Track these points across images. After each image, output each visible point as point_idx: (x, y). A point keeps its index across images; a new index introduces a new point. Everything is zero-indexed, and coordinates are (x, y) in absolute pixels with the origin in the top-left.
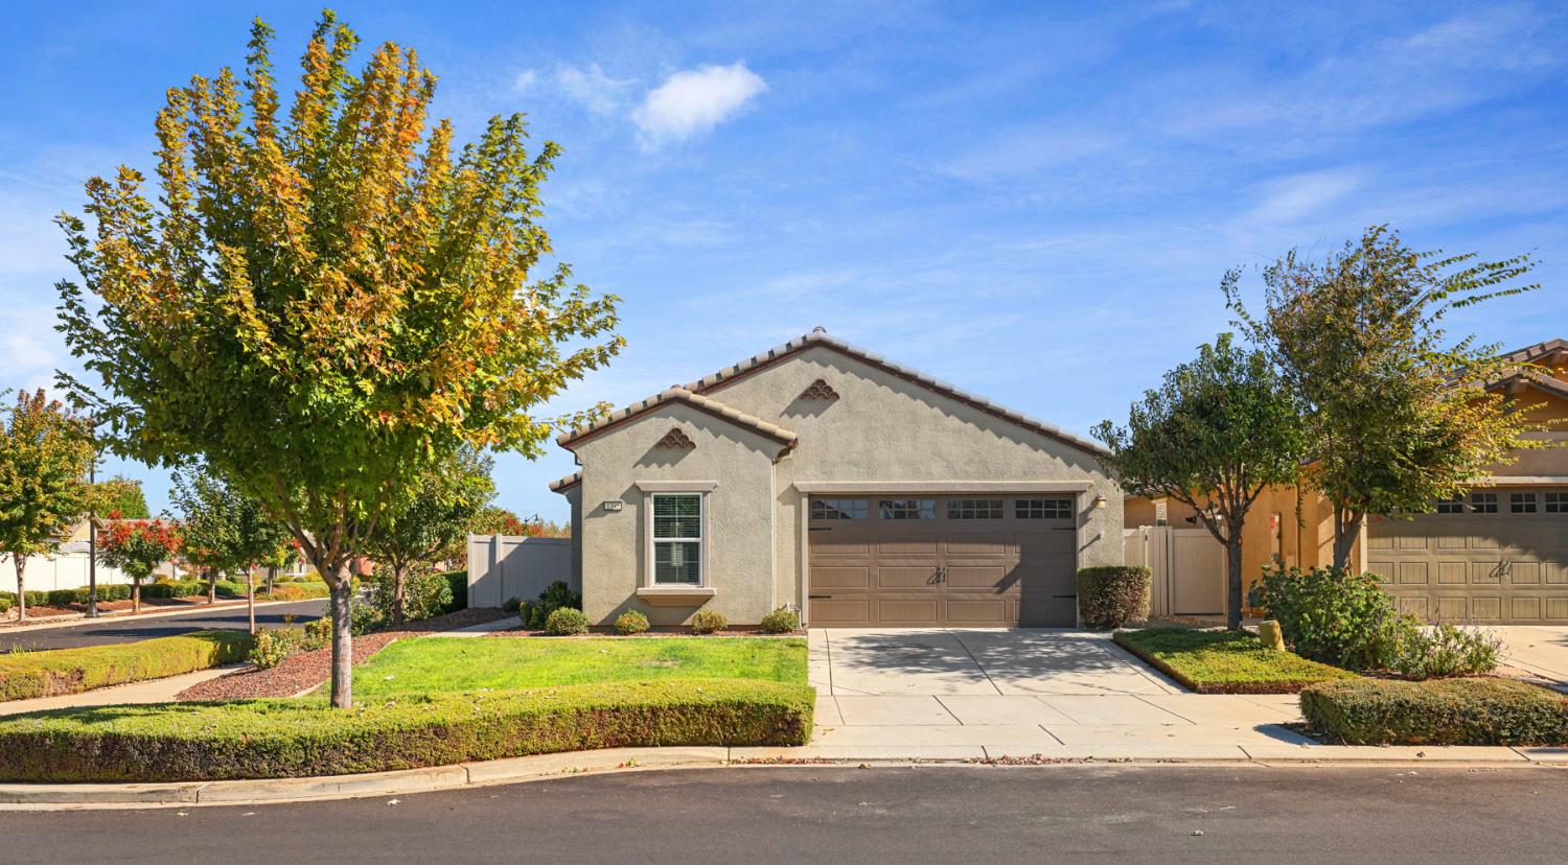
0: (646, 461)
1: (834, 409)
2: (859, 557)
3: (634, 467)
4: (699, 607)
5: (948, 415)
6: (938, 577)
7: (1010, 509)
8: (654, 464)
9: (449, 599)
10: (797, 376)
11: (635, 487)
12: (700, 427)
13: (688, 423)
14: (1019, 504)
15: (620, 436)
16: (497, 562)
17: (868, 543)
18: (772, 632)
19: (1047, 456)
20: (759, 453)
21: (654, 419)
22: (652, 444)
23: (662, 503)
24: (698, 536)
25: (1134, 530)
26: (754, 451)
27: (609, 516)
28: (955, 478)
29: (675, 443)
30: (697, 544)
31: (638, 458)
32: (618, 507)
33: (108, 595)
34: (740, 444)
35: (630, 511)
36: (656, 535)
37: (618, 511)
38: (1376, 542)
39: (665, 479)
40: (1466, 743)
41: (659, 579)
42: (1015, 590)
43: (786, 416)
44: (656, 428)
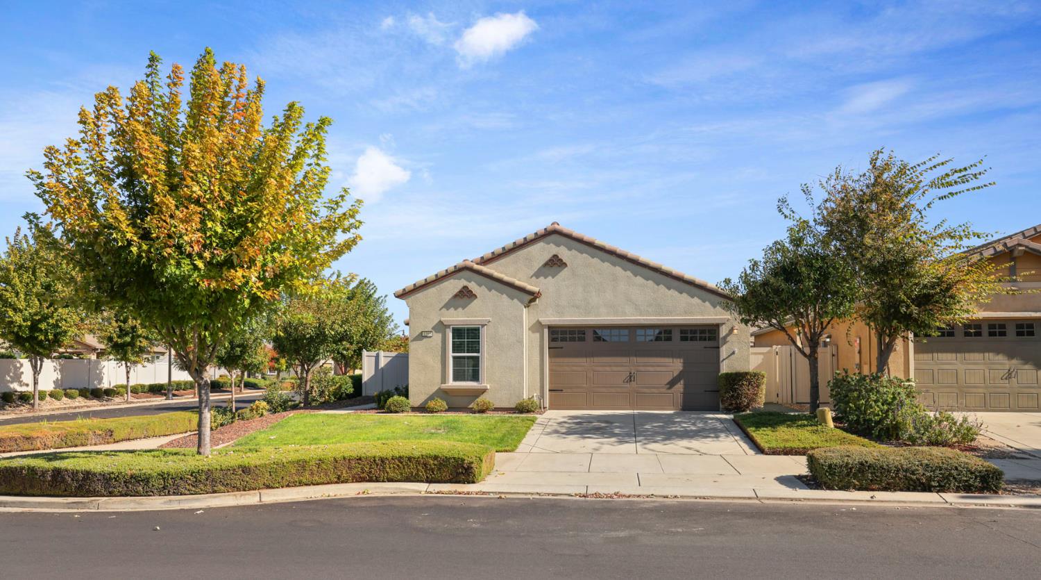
0: (447, 306)
1: (565, 273)
2: (580, 366)
3: (440, 309)
4: (478, 396)
5: (636, 276)
6: (631, 378)
7: (676, 335)
8: (452, 308)
9: (352, 390)
10: (542, 252)
11: (441, 322)
12: (480, 285)
13: (473, 283)
14: (682, 332)
15: (432, 291)
16: (380, 368)
17: (586, 357)
18: (521, 412)
19: (699, 301)
20: (515, 300)
21: (452, 281)
22: (451, 296)
23: (458, 332)
24: (479, 352)
25: (769, 348)
26: (513, 299)
27: (425, 340)
28: (640, 315)
29: (465, 295)
30: (478, 357)
31: (443, 304)
32: (430, 335)
33: (183, 387)
34: (504, 296)
35: (437, 337)
36: (454, 352)
37: (430, 337)
38: (921, 356)
39: (460, 317)
40: (908, 490)
41: (456, 378)
42: (680, 387)
43: (534, 278)
44: (454, 286)
